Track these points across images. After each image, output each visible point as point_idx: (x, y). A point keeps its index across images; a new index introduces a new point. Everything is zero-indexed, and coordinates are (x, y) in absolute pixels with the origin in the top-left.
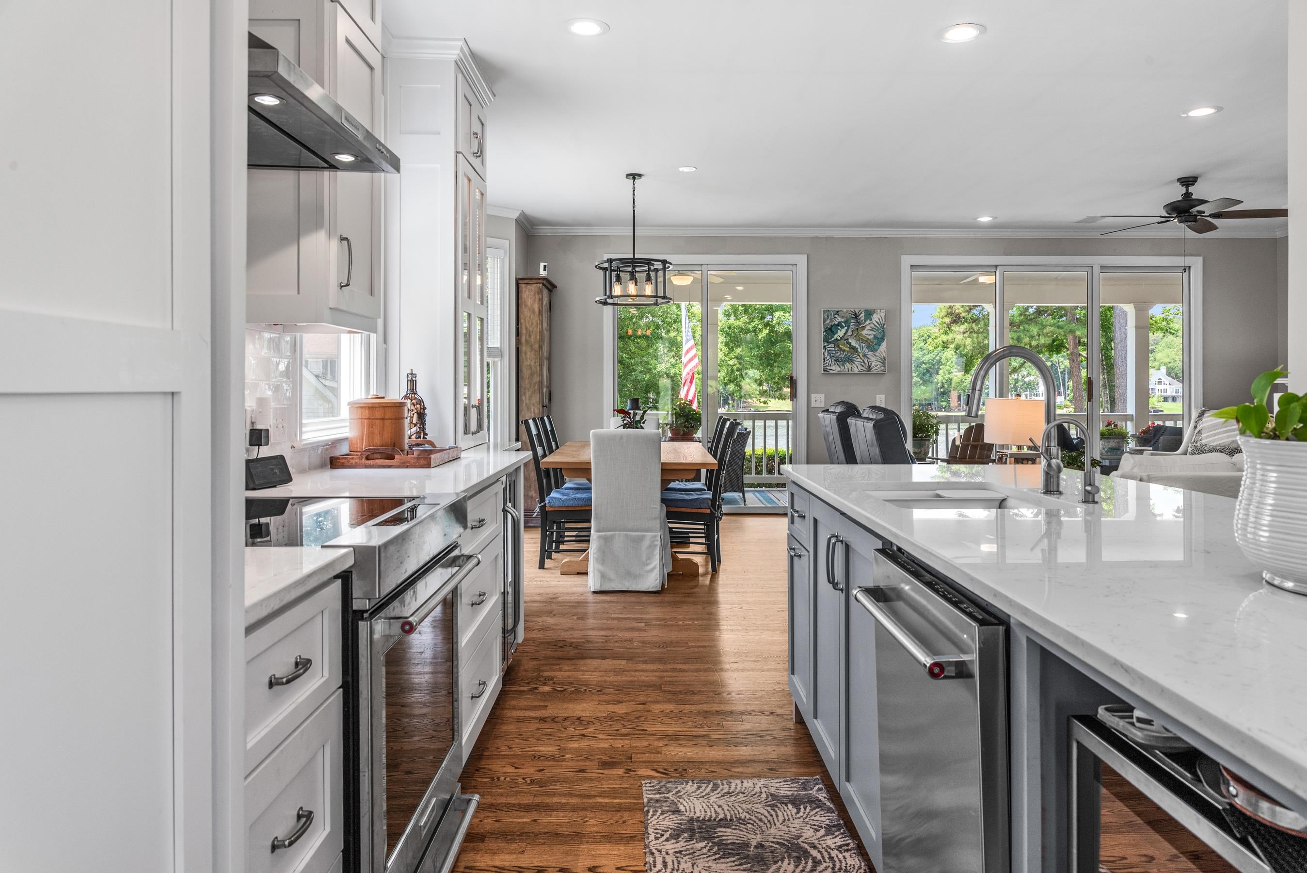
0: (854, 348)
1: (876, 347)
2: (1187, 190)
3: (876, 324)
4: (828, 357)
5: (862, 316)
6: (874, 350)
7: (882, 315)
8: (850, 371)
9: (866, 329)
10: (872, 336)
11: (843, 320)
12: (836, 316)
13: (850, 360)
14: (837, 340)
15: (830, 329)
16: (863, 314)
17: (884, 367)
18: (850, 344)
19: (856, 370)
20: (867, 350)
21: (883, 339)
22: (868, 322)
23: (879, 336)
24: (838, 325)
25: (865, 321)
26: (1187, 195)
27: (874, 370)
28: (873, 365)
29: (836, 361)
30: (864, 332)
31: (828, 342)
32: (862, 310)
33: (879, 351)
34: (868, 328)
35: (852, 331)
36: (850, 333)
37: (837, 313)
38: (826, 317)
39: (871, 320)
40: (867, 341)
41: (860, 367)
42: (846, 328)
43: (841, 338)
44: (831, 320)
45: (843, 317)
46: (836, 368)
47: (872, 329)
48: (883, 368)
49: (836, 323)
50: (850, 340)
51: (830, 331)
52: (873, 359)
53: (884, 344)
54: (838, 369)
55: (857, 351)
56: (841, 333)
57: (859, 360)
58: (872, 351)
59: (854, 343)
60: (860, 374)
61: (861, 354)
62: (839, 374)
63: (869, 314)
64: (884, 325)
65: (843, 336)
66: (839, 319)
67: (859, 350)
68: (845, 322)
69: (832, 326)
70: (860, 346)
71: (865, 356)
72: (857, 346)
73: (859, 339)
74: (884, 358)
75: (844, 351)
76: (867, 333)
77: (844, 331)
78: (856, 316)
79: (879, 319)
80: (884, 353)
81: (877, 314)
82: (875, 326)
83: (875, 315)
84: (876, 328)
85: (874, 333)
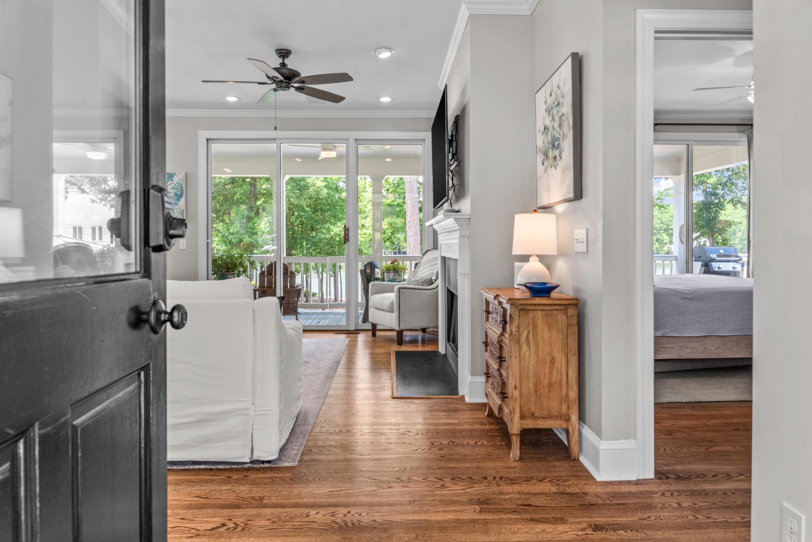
1: (176, 202)
2: (283, 61)
6: (174, 204)
7: (181, 177)
10: (173, 194)
21: (181, 196)
22: (170, 182)
23: (179, 193)
25: (168, 182)
26: (283, 65)
33: (178, 205)
34: (170, 187)
39: (172, 181)
47: (173, 188)
52: (173, 211)
53: (183, 200)
63: (171, 176)
64: (182, 184)
74: (183, 210)
76: (170, 191)
79: (178, 180)
80: (182, 207)
81: (177, 176)
82: (176, 185)
83: (175, 177)
84: (176, 187)
85: (175, 191)
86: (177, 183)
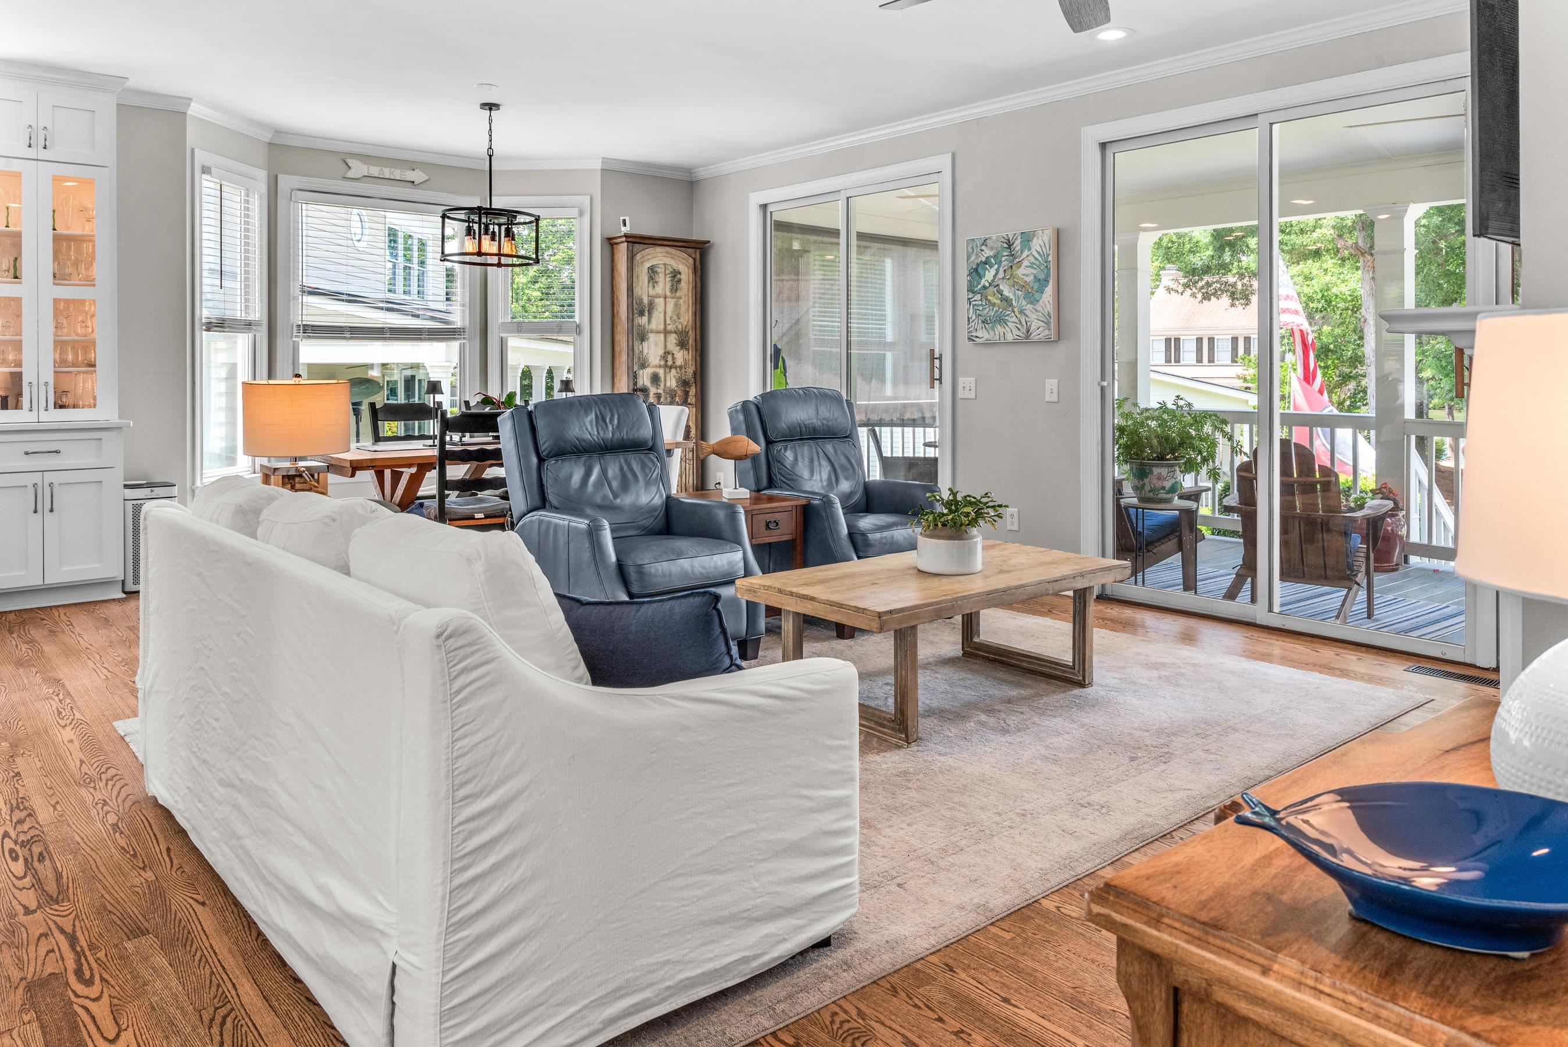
0: (1006, 300)
1: (1037, 296)
3: (1037, 256)
4: (974, 318)
5: (1017, 245)
6: (1034, 302)
7: (1046, 238)
8: (1002, 338)
9: (1023, 266)
10: (1031, 278)
11: (991, 254)
12: (983, 247)
13: (1001, 320)
14: (984, 287)
15: (976, 270)
16: (1018, 242)
17: (1049, 329)
18: (1001, 292)
19: (1010, 338)
20: (1024, 303)
21: (1047, 281)
22: (1026, 253)
23: (1042, 276)
24: (986, 263)
25: (1022, 253)
27: (1034, 337)
28: (1033, 328)
29: (983, 322)
30: (1020, 272)
31: (973, 293)
32: (1018, 232)
33: (1041, 302)
34: (1026, 263)
35: (1005, 271)
36: (1001, 275)
37: (985, 242)
38: (971, 250)
39: (1030, 249)
40: (1022, 286)
41: (1016, 332)
42: (996, 266)
43: (990, 285)
44: (977, 255)
45: (992, 249)
46: (983, 334)
47: (1032, 266)
48: (1047, 332)
49: (984, 259)
50: (1001, 287)
51: (976, 272)
52: (1032, 316)
53: (1050, 290)
54: (986, 336)
55: (1011, 305)
56: (989, 275)
57: (1014, 319)
58: (1031, 303)
59: (1007, 292)
60: (1015, 343)
61: (1016, 310)
62: (988, 344)
63: (1027, 238)
64: (1048, 255)
65: (993, 281)
66: (988, 253)
67: (1014, 302)
68: (995, 257)
69: (978, 265)
70: (1015, 295)
71: (1022, 312)
72: (1011, 296)
73: (1015, 285)
74: (1050, 314)
75: (994, 305)
76: (1025, 273)
77: (993, 271)
78: (1010, 245)
79: (1041, 246)
80: (1048, 306)
81: (1038, 238)
82: (1036, 259)
83: (1035, 240)
84: (1038, 263)
85: (1035, 272)
86: (1039, 253)
